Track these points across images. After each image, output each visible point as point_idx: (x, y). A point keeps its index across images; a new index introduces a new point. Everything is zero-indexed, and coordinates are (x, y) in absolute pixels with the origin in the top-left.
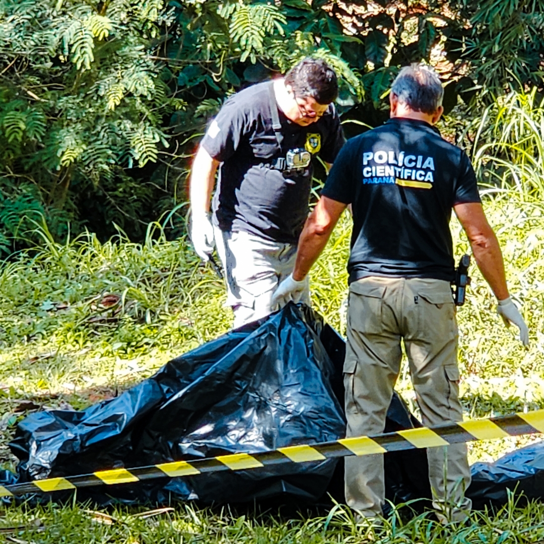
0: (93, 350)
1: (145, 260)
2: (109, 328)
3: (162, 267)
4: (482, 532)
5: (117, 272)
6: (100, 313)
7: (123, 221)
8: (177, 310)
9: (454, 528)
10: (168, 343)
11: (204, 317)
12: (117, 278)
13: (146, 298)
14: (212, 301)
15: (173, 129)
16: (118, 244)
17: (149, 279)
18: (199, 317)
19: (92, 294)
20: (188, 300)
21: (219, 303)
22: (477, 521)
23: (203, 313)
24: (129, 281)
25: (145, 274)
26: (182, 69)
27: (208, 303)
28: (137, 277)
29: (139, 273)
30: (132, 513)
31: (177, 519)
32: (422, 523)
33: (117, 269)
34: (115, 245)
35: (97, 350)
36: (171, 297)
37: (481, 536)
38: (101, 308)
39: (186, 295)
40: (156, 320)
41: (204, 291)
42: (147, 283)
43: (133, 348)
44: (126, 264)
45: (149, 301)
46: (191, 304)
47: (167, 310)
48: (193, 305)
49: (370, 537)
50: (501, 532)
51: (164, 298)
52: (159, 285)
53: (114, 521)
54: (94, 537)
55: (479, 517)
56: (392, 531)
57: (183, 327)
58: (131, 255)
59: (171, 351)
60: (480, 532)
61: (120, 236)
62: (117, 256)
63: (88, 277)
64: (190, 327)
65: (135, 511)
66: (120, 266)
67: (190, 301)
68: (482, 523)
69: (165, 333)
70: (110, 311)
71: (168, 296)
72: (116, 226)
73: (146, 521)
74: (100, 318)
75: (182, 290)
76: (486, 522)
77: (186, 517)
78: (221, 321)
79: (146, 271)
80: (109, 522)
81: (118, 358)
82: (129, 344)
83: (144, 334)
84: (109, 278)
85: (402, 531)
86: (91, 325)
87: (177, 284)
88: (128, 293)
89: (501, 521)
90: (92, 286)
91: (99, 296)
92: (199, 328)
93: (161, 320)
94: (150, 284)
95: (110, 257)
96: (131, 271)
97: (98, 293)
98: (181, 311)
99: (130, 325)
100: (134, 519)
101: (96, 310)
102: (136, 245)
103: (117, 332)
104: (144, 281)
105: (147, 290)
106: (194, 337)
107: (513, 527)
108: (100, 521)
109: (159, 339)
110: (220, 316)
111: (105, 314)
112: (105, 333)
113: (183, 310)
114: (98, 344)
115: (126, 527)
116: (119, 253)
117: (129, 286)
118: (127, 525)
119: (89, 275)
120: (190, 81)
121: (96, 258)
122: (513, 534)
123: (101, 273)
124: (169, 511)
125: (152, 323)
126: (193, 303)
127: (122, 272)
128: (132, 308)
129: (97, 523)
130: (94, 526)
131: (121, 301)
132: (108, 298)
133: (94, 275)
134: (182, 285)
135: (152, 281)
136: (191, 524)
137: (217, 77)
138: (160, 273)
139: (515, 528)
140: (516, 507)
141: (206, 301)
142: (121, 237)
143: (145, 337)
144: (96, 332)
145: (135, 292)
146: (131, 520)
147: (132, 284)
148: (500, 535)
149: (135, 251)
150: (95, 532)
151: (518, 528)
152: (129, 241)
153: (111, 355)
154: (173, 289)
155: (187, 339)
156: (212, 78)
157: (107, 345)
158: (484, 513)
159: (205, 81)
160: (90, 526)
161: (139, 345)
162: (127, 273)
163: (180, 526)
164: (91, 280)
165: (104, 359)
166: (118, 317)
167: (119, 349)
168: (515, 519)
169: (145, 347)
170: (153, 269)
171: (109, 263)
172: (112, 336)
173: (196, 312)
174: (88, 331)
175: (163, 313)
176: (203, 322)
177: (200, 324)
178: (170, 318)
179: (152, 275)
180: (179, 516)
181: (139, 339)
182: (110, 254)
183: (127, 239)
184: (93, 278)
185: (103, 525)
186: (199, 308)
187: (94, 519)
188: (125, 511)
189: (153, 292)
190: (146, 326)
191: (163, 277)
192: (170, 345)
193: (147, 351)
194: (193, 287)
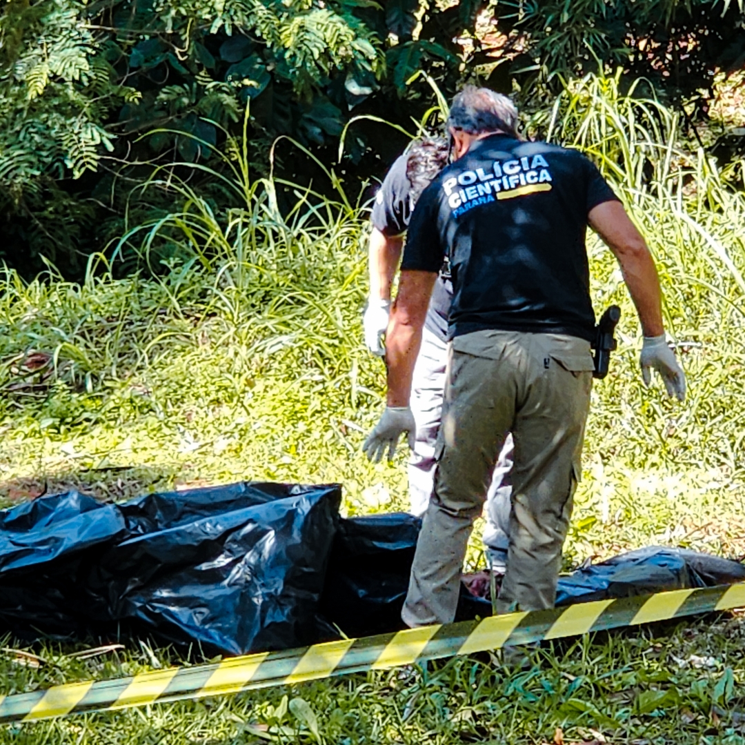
0: (13, 429)
1: (84, 306)
2: (36, 399)
3: (108, 315)
4: (546, 679)
5: (46, 322)
6: (23, 378)
7: (54, 252)
8: (128, 373)
9: (508, 673)
10: (115, 419)
11: (165, 383)
12: (46, 330)
13: (87, 358)
14: (176, 361)
15: (123, 126)
16: (47, 284)
17: (90, 331)
18: (159, 383)
19: (11, 352)
20: (143, 360)
21: (185, 365)
22: (540, 662)
23: (164, 377)
24: (63, 334)
25: (85, 325)
26: (135, 44)
27: (171, 364)
28: (73, 328)
29: (77, 323)
30: (66, 652)
31: (128, 660)
32: (463, 666)
33: (47, 318)
34: (43, 284)
35: (19, 429)
36: (120, 355)
37: (546, 683)
38: (25, 371)
39: (141, 353)
40: (100, 387)
41: (165, 348)
42: (88, 336)
43: (68, 426)
44: (59, 311)
45: (90, 362)
46: (147, 365)
47: (114, 373)
48: (150, 367)
49: (393, 685)
50: (572, 678)
51: (111, 358)
52: (103, 340)
53: (41, 663)
54: (15, 685)
55: (542, 657)
56: (423, 676)
57: (137, 397)
58: (65, 299)
59: (120, 430)
60: (543, 678)
61: (50, 272)
62: (46, 300)
63: (6, 329)
64: (145, 397)
65: (71, 649)
66: (50, 314)
67: (147, 361)
68: (546, 665)
69: (112, 405)
70: (37, 375)
71: (116, 355)
72: (45, 260)
73: (86, 663)
74: (23, 385)
75: (135, 346)
76: (552, 664)
77: (141, 658)
78: (189, 388)
79: (86, 321)
80: (34, 665)
81: (48, 440)
82: (62, 421)
83: (83, 406)
84: (35, 331)
85: (436, 676)
86: (10, 394)
87: (129, 337)
88: (61, 351)
89: (573, 662)
90: (12, 342)
91: (22, 355)
92: (157, 398)
93: (108, 388)
94: (92, 338)
95: (37, 302)
96: (66, 320)
97: (20, 350)
98: (134, 375)
99: (64, 394)
100: (69, 660)
101: (17, 374)
102: (72, 285)
103: (46, 404)
104: (83, 335)
105: (87, 346)
106: (151, 410)
107: (589, 671)
108: (23, 662)
109: (104, 414)
110: (186, 382)
111: (30, 380)
112: (29, 406)
113: (137, 374)
114: (20, 420)
115: (58, 671)
116: (49, 295)
117: (62, 341)
118: (59, 668)
119: (8, 326)
120: (146, 61)
121: (18, 303)
122: (588, 680)
123: (25, 323)
124: (118, 650)
125: (94, 392)
126: (150, 363)
127: (53, 322)
128: (66, 371)
129: (19, 665)
130: (16, 670)
131: (52, 361)
132: (34, 358)
133: (15, 326)
134: (136, 340)
135: (93, 335)
136: (147, 667)
137: (183, 54)
138: (105, 323)
139: (592, 673)
140: (593, 643)
141: (168, 361)
142: (52, 274)
143: (85, 411)
144: (17, 404)
145: (71, 349)
146: (66, 662)
147: (66, 338)
148: (570, 681)
149: (71, 293)
150: (16, 678)
151: (595, 671)
152: (63, 279)
153: (38, 435)
154: (122, 345)
155: (142, 413)
156: (176, 55)
157: (32, 422)
158: (549, 652)
159: (167, 61)
160: (10, 670)
161: (77, 421)
162: (60, 324)
163: (132, 670)
164: (11, 333)
165: (28, 441)
166: (46, 383)
167: (49, 427)
168: (592, 660)
169: (85, 424)
170: (96, 317)
171: (36, 310)
172: (40, 409)
173: (154, 377)
174: (6, 403)
175: (109, 377)
176: (164, 390)
177: (159, 393)
178: (118, 385)
179: (94, 326)
180: (131, 657)
181: (77, 413)
182: (38, 297)
183: (60, 276)
184: (13, 330)
185: (27, 668)
186: (158, 370)
187: (15, 661)
188: (57, 649)
189: (95, 350)
190: (86, 396)
191: (109, 328)
192: (118, 422)
193: (87, 430)
194: (150, 341)
